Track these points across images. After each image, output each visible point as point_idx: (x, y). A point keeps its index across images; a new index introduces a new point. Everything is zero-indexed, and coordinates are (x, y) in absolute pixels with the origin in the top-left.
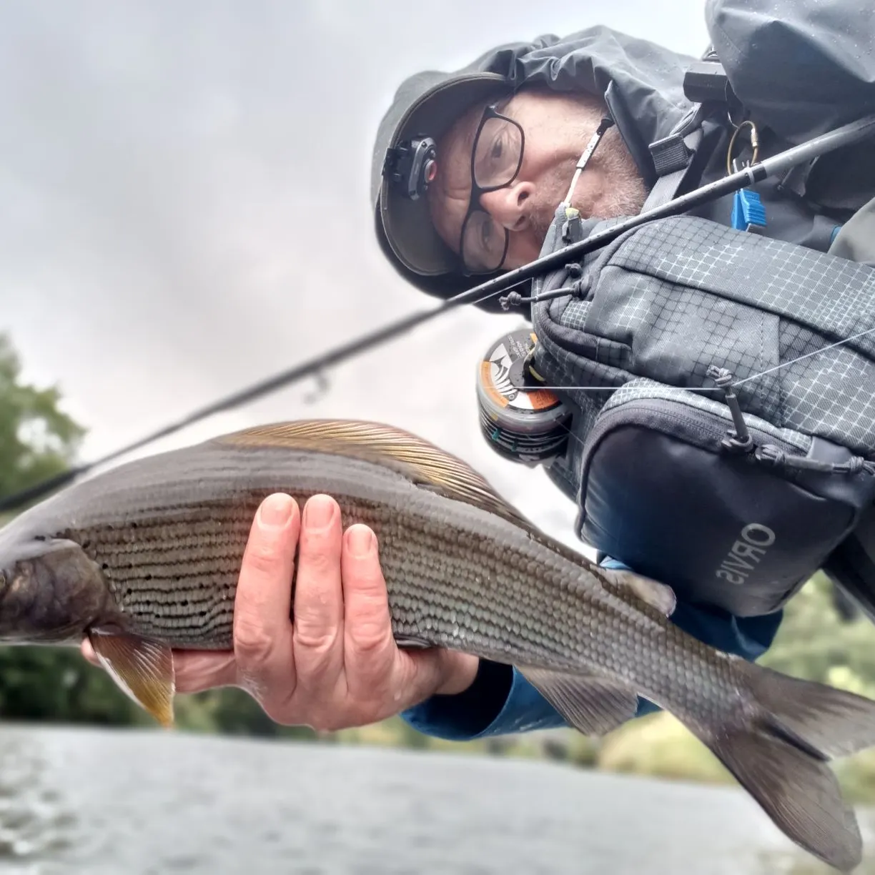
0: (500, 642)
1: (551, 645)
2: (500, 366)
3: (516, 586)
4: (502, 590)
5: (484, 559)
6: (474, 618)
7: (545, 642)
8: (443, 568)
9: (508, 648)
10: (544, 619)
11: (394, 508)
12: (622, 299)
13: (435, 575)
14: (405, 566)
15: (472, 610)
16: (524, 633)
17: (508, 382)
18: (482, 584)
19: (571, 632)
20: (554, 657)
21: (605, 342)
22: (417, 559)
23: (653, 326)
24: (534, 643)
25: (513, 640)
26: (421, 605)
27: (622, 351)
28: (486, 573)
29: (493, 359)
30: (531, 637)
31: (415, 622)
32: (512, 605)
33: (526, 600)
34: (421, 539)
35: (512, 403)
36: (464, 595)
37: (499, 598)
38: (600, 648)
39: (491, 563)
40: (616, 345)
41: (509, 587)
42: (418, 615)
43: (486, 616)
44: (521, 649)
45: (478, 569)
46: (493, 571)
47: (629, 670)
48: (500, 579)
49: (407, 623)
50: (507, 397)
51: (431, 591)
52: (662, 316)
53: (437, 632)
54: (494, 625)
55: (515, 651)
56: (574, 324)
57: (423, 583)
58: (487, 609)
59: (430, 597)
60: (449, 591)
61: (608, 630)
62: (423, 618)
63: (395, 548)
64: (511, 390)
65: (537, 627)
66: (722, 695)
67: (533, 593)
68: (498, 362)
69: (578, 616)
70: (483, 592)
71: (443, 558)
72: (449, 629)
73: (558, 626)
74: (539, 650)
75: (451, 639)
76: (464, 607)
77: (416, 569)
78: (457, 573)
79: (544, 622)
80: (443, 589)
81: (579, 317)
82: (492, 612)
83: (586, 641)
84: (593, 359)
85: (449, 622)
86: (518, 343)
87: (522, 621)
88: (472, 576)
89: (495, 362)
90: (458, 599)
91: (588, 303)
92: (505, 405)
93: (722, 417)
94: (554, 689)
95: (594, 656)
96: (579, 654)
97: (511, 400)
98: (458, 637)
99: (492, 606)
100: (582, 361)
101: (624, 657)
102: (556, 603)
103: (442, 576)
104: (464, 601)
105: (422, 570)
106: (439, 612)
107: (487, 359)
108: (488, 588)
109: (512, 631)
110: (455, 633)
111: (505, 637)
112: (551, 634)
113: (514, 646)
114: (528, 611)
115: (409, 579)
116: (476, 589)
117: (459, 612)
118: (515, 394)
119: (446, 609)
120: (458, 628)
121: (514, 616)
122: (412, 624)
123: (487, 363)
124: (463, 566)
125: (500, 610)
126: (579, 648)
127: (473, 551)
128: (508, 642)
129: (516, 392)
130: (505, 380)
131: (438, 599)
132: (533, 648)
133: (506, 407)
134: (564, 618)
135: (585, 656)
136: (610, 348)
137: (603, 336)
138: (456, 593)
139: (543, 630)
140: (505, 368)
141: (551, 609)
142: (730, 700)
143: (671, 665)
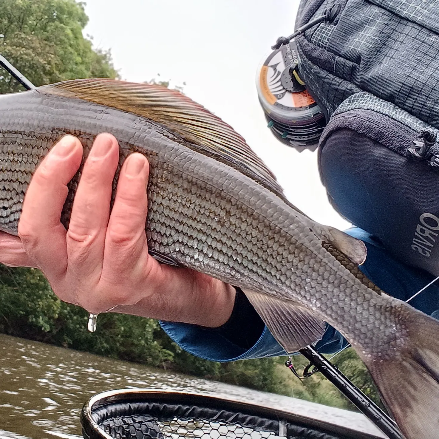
0: (228, 267)
1: (264, 274)
2: (275, 69)
3: (244, 226)
4: (232, 227)
5: (223, 203)
6: (210, 246)
7: (260, 272)
8: (192, 206)
9: (233, 273)
10: (260, 253)
11: (163, 158)
12: (360, 26)
13: (185, 211)
14: (165, 202)
15: (209, 241)
16: (245, 263)
17: (279, 83)
18: (219, 222)
19: (279, 266)
20: (265, 283)
21: (342, 60)
22: (175, 198)
23: (378, 51)
24: (251, 271)
25: (237, 267)
26: (173, 233)
27: (353, 69)
28: (223, 214)
29: (271, 64)
30: (250, 266)
31: (167, 244)
32: (239, 240)
33: (249, 238)
34: (180, 183)
35: (280, 102)
36: (204, 229)
37: (229, 234)
38: (298, 281)
39: (228, 207)
40: (349, 63)
41: (238, 226)
42: (170, 240)
43: (219, 246)
44: (243, 275)
45: (218, 210)
46: (228, 213)
47: (317, 300)
48: (233, 220)
49: (161, 244)
50: (276, 96)
51: (181, 223)
52: (387, 44)
53: (183, 254)
54: (224, 254)
55: (239, 276)
56: (321, 43)
57: (176, 217)
58: (220, 241)
59: (180, 228)
60: (194, 224)
61: (305, 268)
62: (174, 243)
63: (159, 187)
64: (280, 90)
65: (255, 259)
66: (382, 328)
67: (255, 233)
68: (274, 67)
69: (285, 254)
70: (219, 228)
71: (194, 199)
72: (191, 253)
73: (270, 260)
74: (255, 277)
75: (193, 261)
76: (204, 238)
77: (172, 205)
78: (202, 211)
79: (260, 256)
80: (190, 222)
81: (325, 38)
82: (223, 244)
83: (288, 273)
84: (331, 72)
85: (192, 247)
86: (293, 51)
87: (244, 253)
88: (212, 215)
89: (272, 66)
90: (200, 231)
91: (334, 26)
92: (273, 103)
93: (413, 130)
94: (266, 310)
95: (293, 286)
96: (283, 283)
97: (279, 99)
98: (197, 260)
99: (224, 239)
100: (324, 74)
101: (314, 289)
102: (270, 243)
103: (190, 213)
104: (204, 233)
105: (176, 206)
106: (186, 240)
107: (266, 63)
108: (223, 226)
109: (236, 260)
110: (196, 257)
111: (231, 264)
112: (264, 265)
113: (238, 271)
114: (250, 246)
115: (167, 212)
116: (214, 225)
117: (200, 241)
118: (283, 94)
119: (191, 237)
120: (198, 253)
121: (239, 249)
122: (165, 245)
123: (265, 67)
124: (207, 207)
125: (229, 243)
126: (283, 279)
127: (216, 197)
128: (233, 268)
129: (285, 93)
130: (278, 82)
131: (186, 229)
132: (251, 275)
133: (274, 104)
134: (274, 254)
135: (287, 285)
136: (344, 65)
137: (340, 56)
138: (199, 226)
139: (259, 262)
140: (279, 72)
141: (266, 247)
142: (387, 333)
143: (347, 300)
